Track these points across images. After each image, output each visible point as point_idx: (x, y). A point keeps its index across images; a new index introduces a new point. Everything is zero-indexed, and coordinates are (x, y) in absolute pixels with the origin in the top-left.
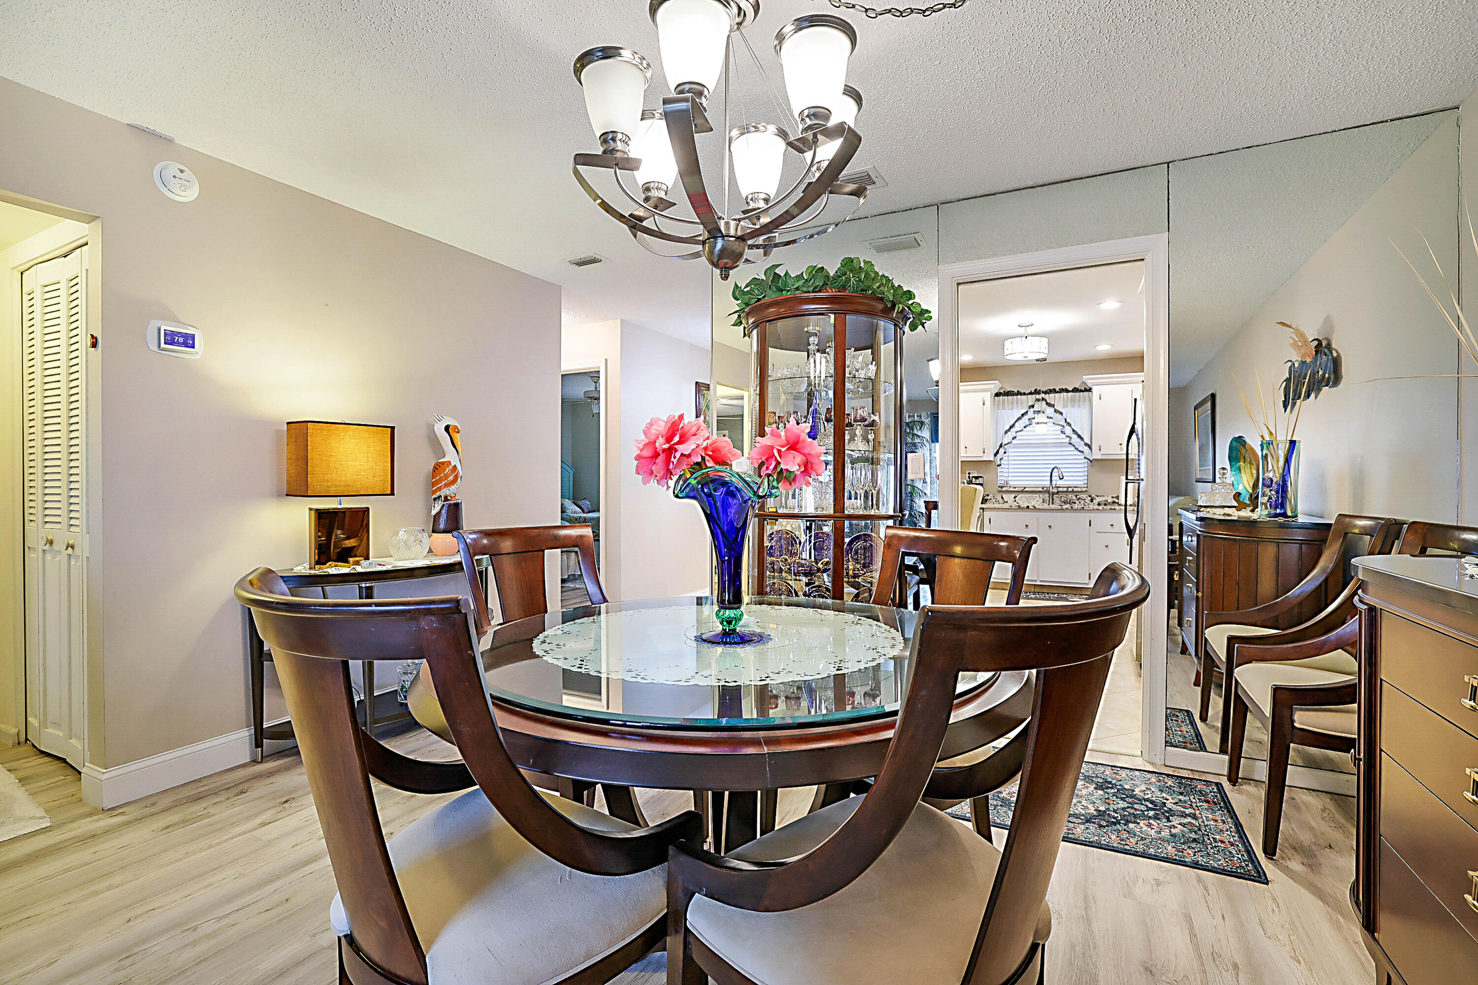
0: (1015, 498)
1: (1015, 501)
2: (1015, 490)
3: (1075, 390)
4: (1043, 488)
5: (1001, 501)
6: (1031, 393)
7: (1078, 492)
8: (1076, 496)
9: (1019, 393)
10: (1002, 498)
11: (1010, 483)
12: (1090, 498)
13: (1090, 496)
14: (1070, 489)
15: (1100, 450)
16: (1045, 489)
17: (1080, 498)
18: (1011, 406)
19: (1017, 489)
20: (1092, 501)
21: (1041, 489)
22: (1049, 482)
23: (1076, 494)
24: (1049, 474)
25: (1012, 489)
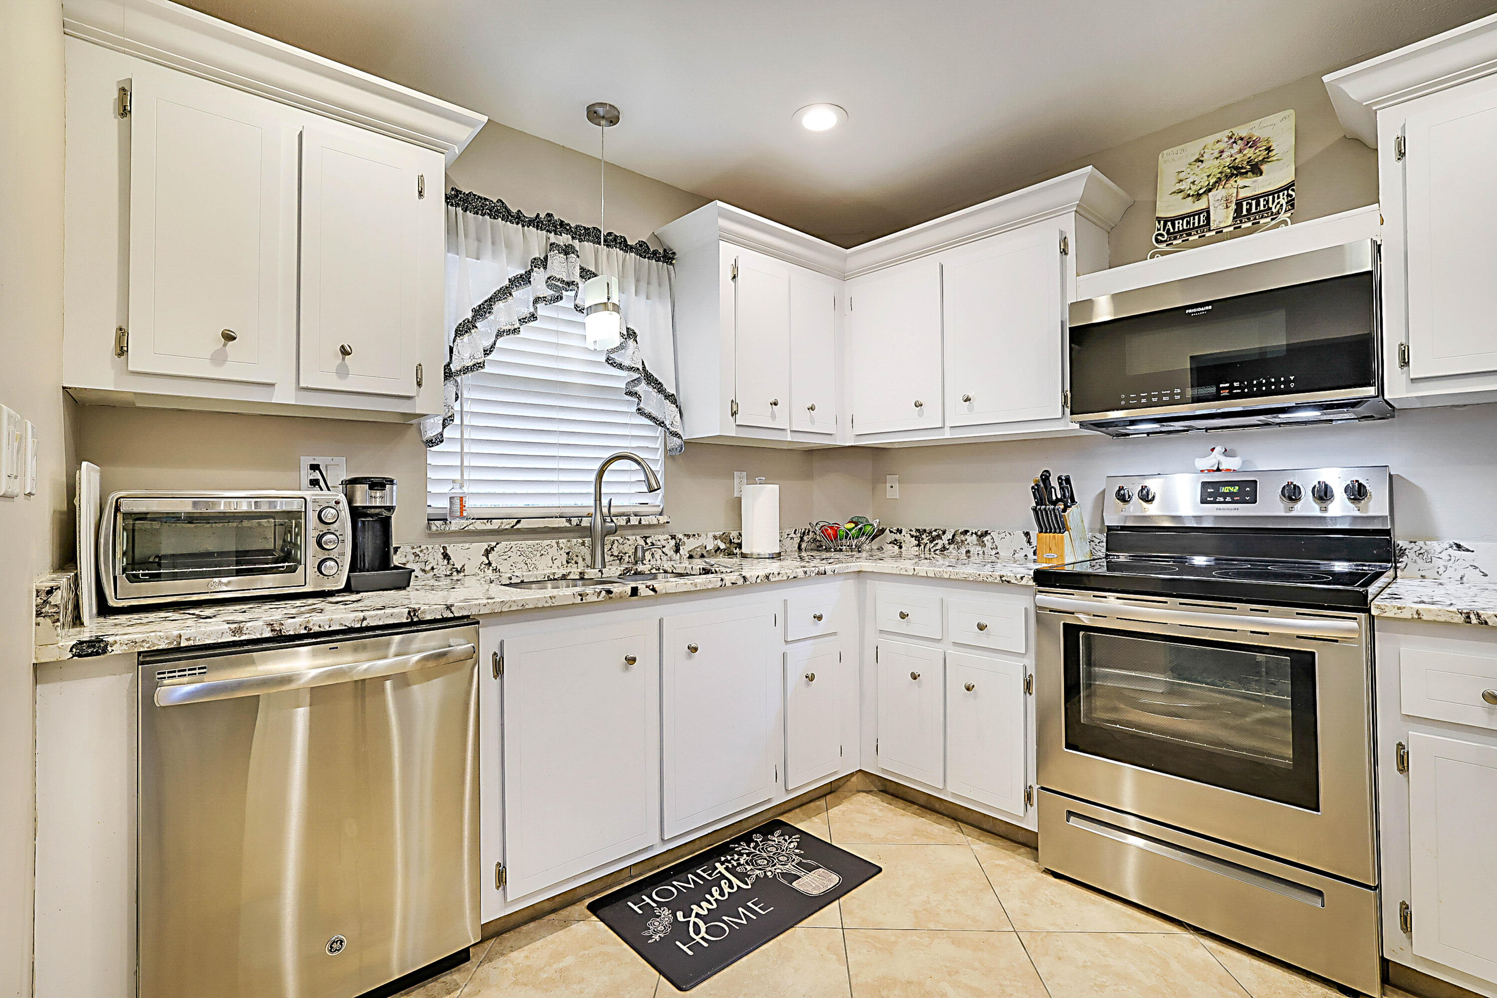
0: (487, 553)
1: (490, 564)
2: (488, 526)
3: (642, 250)
4: (569, 521)
5: (442, 568)
6: (536, 223)
7: (650, 526)
8: (645, 538)
9: (500, 211)
10: (446, 556)
11: (469, 503)
12: (673, 542)
13: (673, 537)
14: (634, 521)
15: (734, 414)
16: (575, 521)
17: (653, 544)
18: (473, 244)
19: (495, 525)
20: (677, 551)
21: (563, 523)
22: (592, 503)
23: (646, 532)
24: (592, 477)
25: (479, 526)
